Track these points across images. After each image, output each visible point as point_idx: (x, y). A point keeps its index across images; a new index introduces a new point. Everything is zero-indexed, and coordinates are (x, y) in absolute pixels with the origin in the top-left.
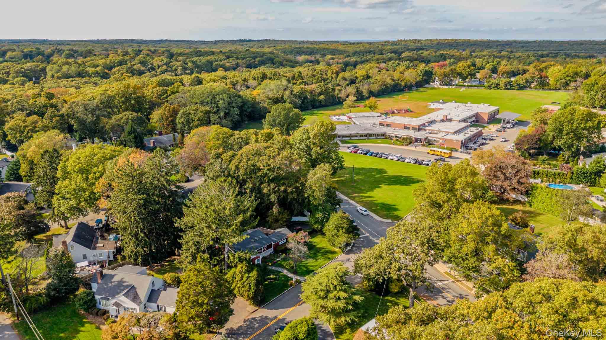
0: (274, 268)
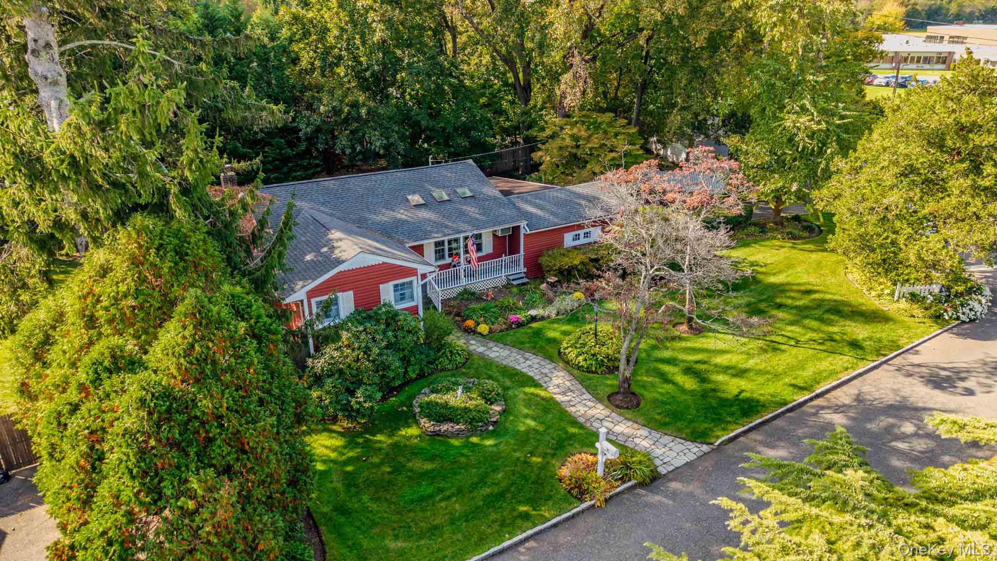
0: (497, 353)
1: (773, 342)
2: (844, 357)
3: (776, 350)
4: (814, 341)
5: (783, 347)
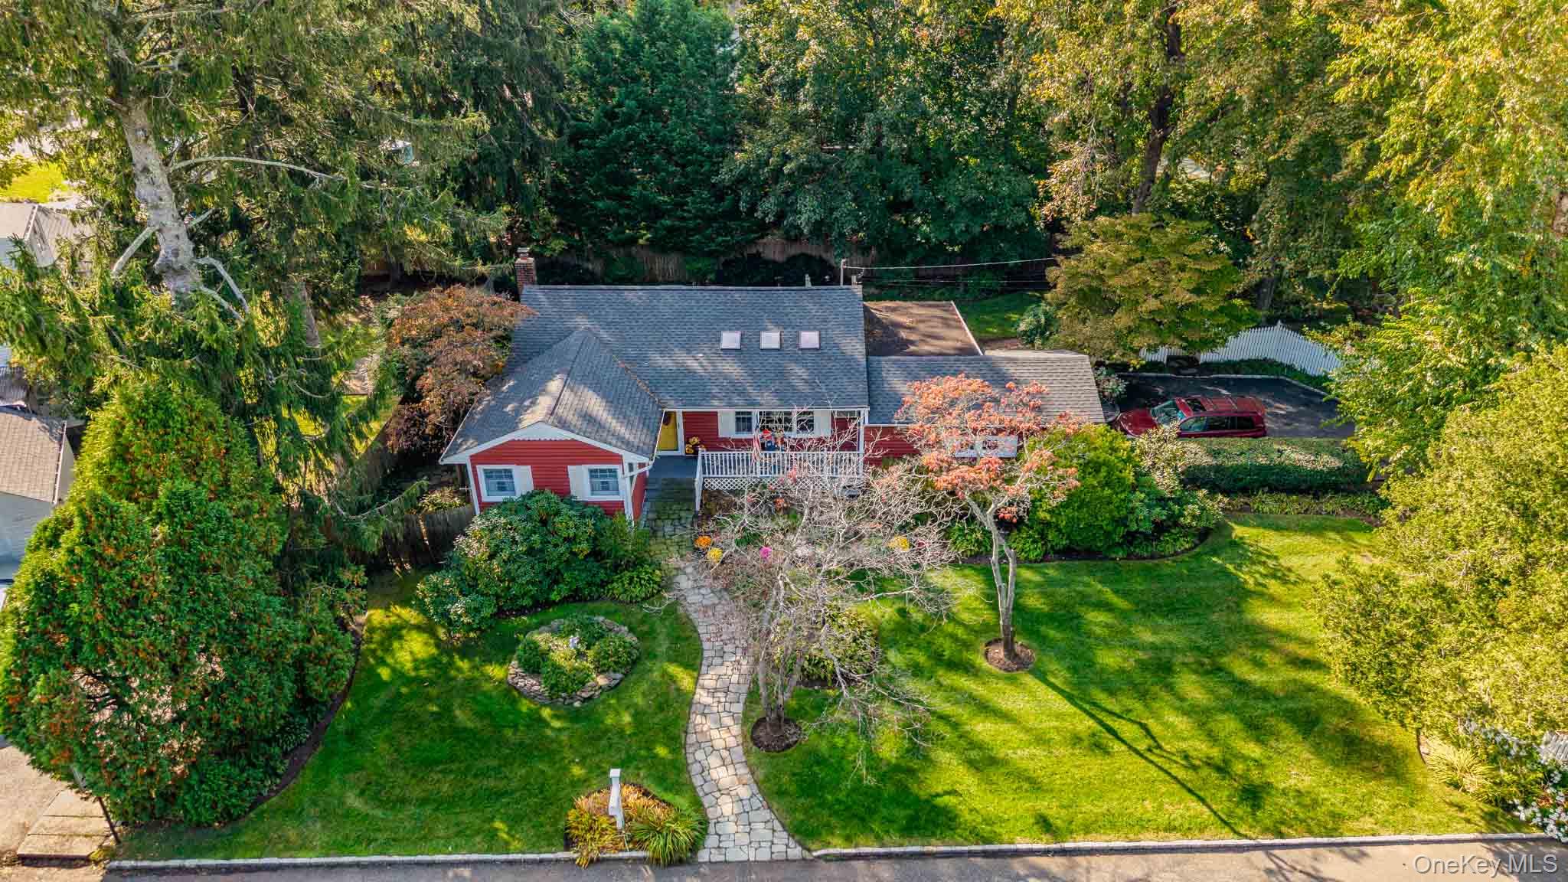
1: (1110, 730)
2: (1200, 807)
3: (1098, 747)
4: (1186, 757)
5: (1117, 746)
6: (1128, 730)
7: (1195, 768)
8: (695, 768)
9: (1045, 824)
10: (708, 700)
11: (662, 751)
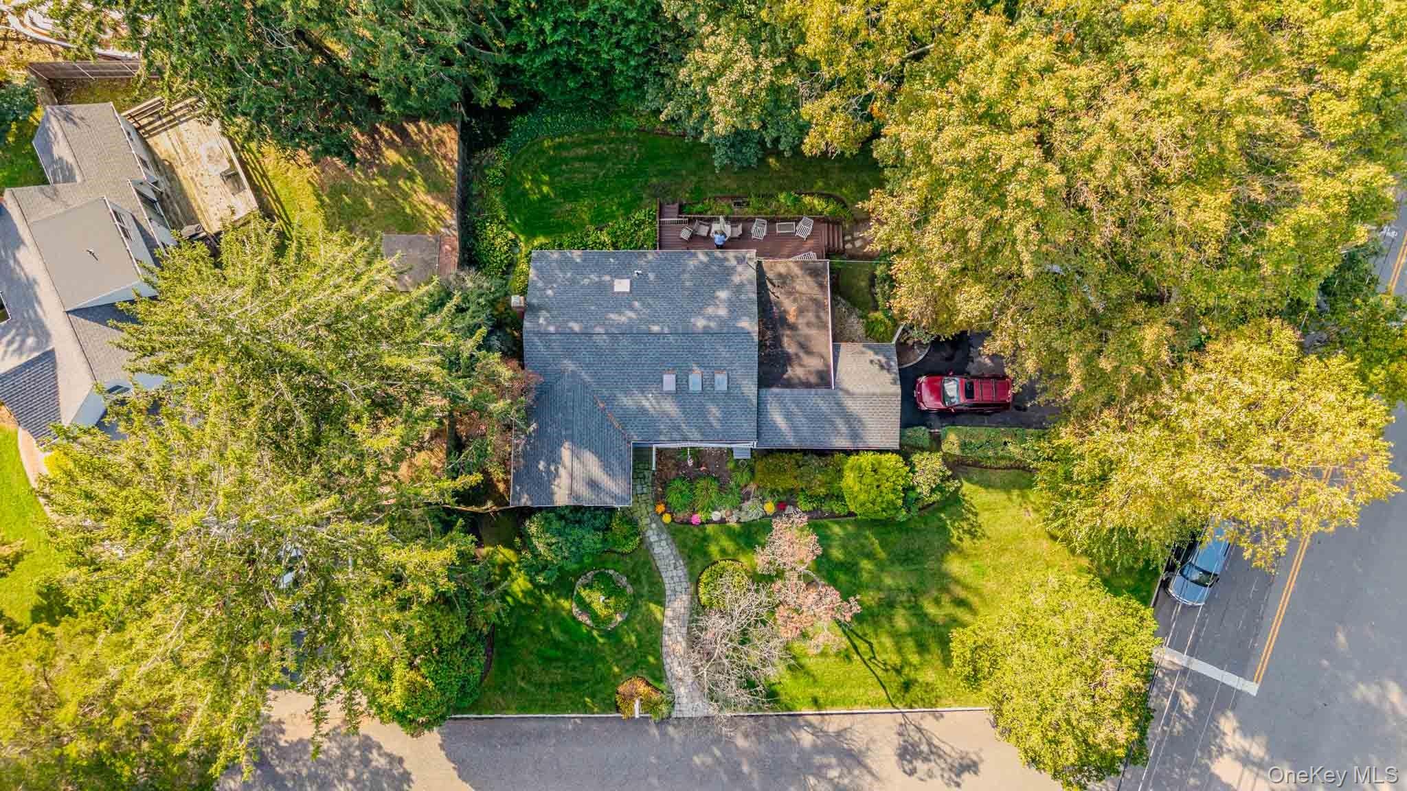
1: (855, 648)
2: (882, 691)
3: (848, 658)
4: (885, 664)
5: (856, 657)
6: (863, 647)
7: (887, 670)
8: (667, 667)
9: (815, 701)
10: (670, 625)
11: (651, 659)
